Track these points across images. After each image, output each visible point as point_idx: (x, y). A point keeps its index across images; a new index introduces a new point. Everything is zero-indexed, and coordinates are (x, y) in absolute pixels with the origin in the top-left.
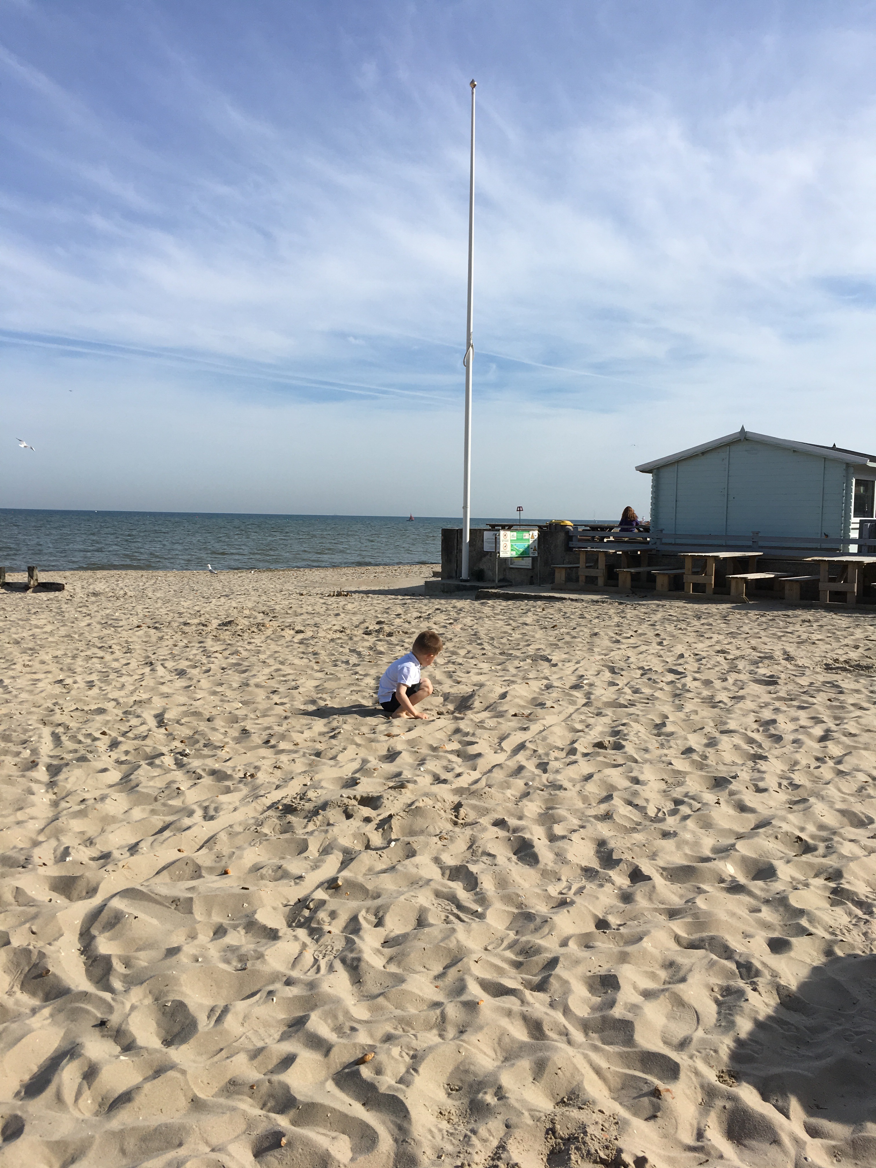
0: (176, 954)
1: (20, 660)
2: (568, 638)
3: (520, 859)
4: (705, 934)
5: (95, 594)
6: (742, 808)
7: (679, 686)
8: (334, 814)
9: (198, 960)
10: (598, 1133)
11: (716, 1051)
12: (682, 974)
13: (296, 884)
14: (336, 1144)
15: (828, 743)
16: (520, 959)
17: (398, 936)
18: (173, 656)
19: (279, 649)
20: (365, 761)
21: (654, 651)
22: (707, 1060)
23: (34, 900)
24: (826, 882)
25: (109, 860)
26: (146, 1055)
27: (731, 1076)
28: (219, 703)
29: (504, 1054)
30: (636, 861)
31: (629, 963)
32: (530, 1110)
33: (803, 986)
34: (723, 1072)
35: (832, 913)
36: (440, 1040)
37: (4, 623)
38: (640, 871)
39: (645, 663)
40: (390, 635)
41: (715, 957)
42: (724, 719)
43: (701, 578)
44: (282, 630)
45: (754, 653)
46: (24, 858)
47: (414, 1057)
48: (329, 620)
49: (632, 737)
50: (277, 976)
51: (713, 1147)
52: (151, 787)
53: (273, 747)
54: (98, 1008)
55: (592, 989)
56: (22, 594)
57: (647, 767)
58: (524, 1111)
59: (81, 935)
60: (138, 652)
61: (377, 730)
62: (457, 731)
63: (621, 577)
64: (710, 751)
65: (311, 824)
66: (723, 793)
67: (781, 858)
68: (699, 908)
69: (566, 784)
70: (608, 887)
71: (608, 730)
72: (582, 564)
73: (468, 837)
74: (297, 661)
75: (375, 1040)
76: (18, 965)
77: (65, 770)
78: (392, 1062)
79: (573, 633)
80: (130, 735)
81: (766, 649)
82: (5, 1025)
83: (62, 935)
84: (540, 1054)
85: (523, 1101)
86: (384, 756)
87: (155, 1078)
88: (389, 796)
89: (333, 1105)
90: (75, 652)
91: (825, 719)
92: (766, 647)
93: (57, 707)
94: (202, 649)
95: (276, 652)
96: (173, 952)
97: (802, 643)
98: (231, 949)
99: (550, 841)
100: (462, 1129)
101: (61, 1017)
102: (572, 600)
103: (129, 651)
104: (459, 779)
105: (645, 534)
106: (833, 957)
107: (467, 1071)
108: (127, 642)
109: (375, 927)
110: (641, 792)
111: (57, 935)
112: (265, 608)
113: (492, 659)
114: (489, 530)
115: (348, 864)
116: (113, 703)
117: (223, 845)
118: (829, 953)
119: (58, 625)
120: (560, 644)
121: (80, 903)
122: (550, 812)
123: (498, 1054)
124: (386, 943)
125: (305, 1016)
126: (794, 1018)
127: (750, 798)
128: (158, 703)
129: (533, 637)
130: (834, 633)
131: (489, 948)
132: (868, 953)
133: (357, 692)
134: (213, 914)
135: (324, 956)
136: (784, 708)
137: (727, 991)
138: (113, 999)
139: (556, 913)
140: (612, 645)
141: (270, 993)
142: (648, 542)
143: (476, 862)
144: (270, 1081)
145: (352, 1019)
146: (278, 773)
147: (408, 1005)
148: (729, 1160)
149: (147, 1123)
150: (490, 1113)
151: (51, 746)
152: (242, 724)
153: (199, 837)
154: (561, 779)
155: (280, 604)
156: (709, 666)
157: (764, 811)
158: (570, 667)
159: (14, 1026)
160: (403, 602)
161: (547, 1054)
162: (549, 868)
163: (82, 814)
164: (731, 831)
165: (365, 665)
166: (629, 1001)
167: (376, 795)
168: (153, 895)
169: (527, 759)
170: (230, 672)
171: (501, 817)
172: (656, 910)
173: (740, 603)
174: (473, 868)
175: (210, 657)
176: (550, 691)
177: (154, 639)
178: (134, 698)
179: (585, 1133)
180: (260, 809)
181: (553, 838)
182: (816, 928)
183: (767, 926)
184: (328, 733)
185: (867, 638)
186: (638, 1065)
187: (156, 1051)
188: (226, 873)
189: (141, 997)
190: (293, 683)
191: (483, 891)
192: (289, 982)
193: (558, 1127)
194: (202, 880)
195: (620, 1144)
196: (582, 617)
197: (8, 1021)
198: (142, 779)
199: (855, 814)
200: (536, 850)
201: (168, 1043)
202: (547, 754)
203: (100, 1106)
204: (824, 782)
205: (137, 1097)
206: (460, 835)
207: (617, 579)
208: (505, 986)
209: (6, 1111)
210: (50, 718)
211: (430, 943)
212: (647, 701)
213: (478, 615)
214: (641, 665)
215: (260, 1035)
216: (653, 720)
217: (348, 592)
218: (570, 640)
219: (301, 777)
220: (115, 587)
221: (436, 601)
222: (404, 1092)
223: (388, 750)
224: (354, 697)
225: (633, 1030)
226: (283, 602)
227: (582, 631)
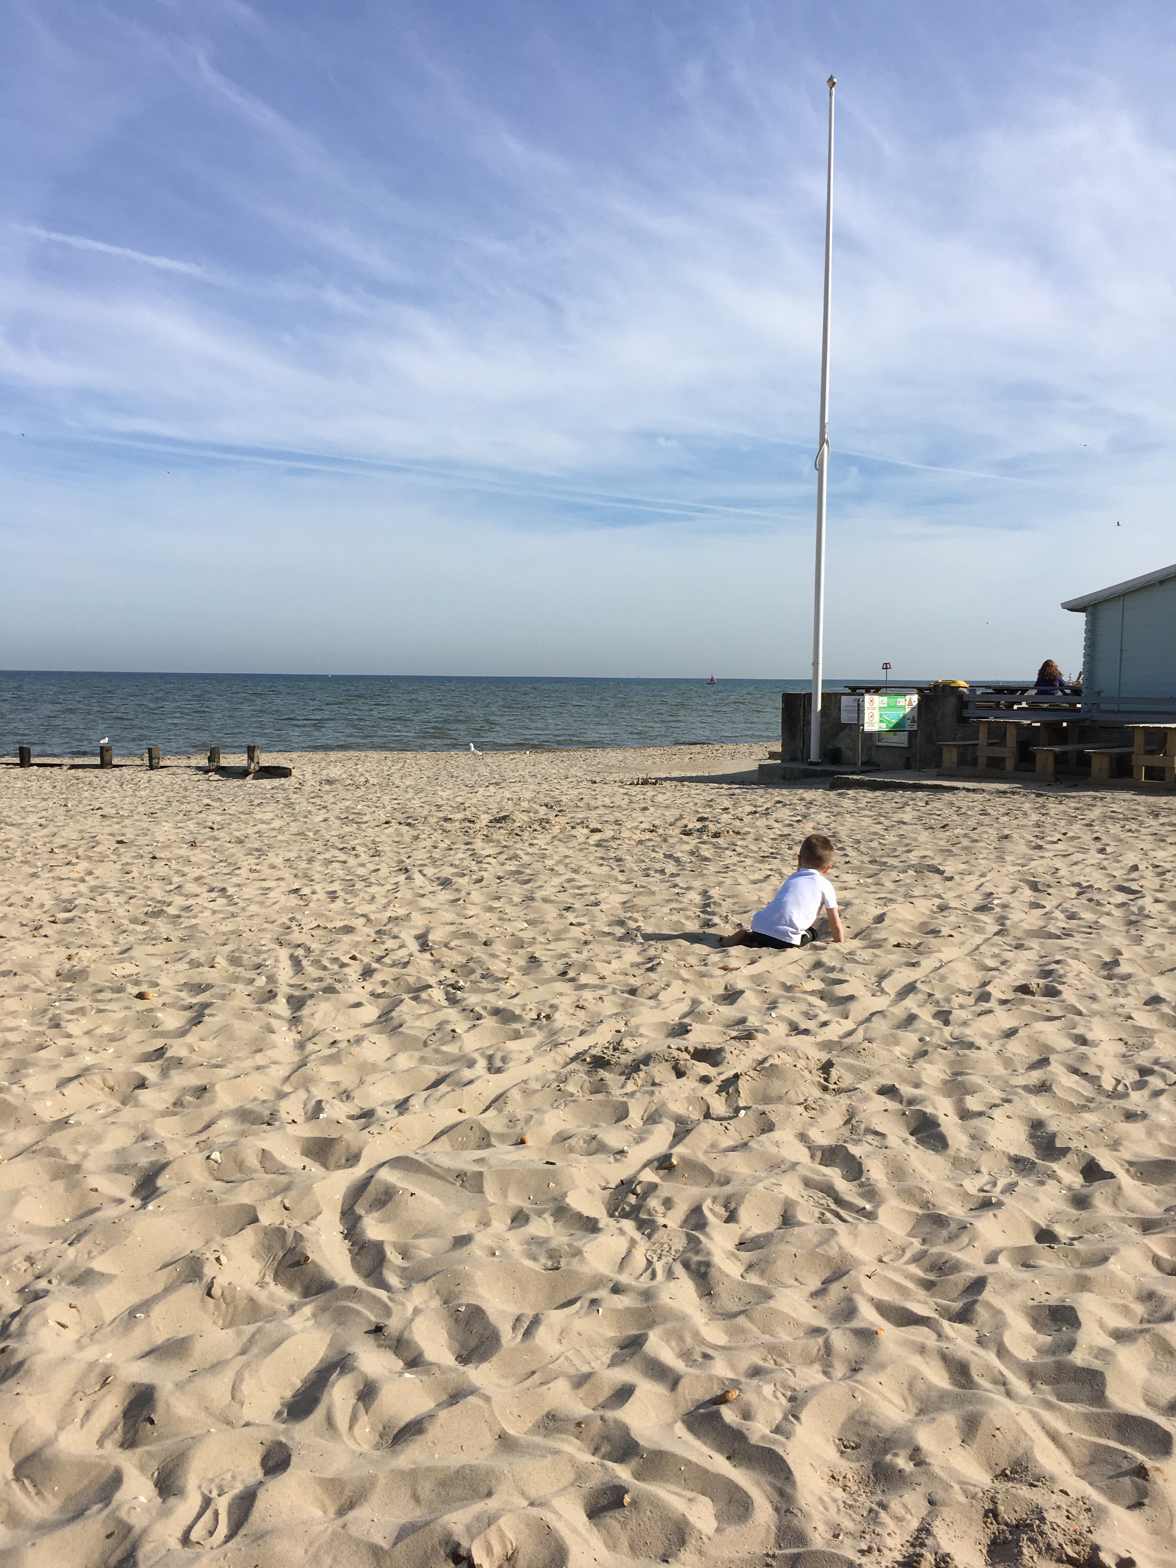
0: (466, 1244)
1: (245, 863)
2: (965, 842)
3: (920, 1141)
5: (329, 782)
7: (1135, 909)
8: (661, 1071)
9: (495, 1254)
10: (1061, 1521)
12: (1166, 1309)
13: (616, 1160)
14: (694, 1508)
16: (931, 1277)
17: (758, 1237)
18: (434, 861)
19: (569, 852)
20: (695, 1002)
21: (1095, 862)
23: (284, 1167)
25: (372, 1120)
26: (438, 1374)
28: (498, 923)
29: (918, 1404)
30: (1094, 1152)
31: (1092, 1292)
32: (962, 1483)
36: (826, 1379)
38: (1098, 1165)
39: (1082, 878)
40: (716, 835)
43: (1158, 760)
44: (573, 828)
46: (268, 1112)
47: (792, 1399)
48: (634, 815)
49: (1070, 979)
50: (601, 1280)
52: (418, 1027)
53: (572, 980)
54: (371, 1310)
55: (1036, 1323)
56: (241, 782)
57: (1096, 1021)
58: (953, 1484)
59: (343, 1214)
60: (389, 855)
61: (709, 961)
62: (818, 965)
63: (1039, 759)
65: (630, 1083)
69: (979, 1041)
70: (1052, 1185)
71: (1034, 968)
72: (982, 739)
73: (844, 1108)
74: (595, 869)
75: (737, 1374)
76: (269, 1248)
77: (309, 1002)
78: (764, 1403)
79: (973, 835)
80: (386, 960)
82: (259, 1324)
83: (320, 1213)
84: (969, 1408)
85: (949, 1470)
86: (720, 996)
87: (451, 1405)
88: (732, 1049)
89: (687, 1455)
90: (311, 854)
93: (294, 923)
94: (470, 853)
95: (566, 857)
96: (462, 1241)
98: (535, 1241)
99: (961, 1118)
100: (865, 1501)
101: (325, 1318)
102: (968, 790)
103: (377, 854)
104: (825, 1029)
107: (866, 1423)
108: (374, 842)
109: (726, 1222)
110: (1091, 1055)
111: (314, 1213)
112: (547, 800)
113: (860, 868)
114: (849, 694)
115: (684, 1138)
116: (362, 920)
117: (516, 1105)
119: (288, 820)
120: (955, 850)
121: (340, 1173)
122: (959, 1078)
123: (910, 1404)
124: (742, 1245)
125: (641, 1335)
128: (419, 921)
129: (915, 840)
131: (884, 1259)
133: (679, 910)
134: (509, 1196)
135: (660, 1258)
138: (390, 1299)
139: (978, 1217)
140: (1031, 852)
141: (594, 1302)
142: (1079, 709)
143: (857, 1142)
144: (602, 1418)
145: (703, 1342)
146: (581, 1014)
147: (778, 1329)
149: (445, 1463)
150: (905, 1482)
151: (291, 973)
152: (529, 949)
153: (484, 1094)
154: (971, 1033)
155: (567, 794)
158: (972, 882)
159: (269, 1326)
160: (731, 792)
161: (979, 1407)
162: (962, 1155)
163: (334, 1059)
165: (685, 876)
166: (1094, 1343)
167: (714, 1046)
168: (432, 1166)
169: (919, 1006)
170: (508, 882)
171: (890, 1083)
172: (1124, 1220)
174: (855, 1150)
175: (481, 862)
176: (945, 913)
177: (407, 839)
178: (388, 914)
179: (1042, 1519)
180: (561, 1060)
181: (965, 1115)
184: (643, 964)
186: (1113, 1432)
187: (450, 1369)
188: (523, 1142)
189: (427, 1298)
190: (592, 898)
191: (871, 1181)
192: (617, 1289)
193: (1001, 1508)
194: (491, 1150)
195: (1096, 1538)
196: (984, 813)
197: (261, 1320)
198: (405, 1017)
200: (943, 1129)
201: (464, 1359)
202: (948, 1000)
203: (381, 1437)
205: (430, 1428)
206: (834, 1104)
207: (1034, 761)
208: (912, 1313)
209: (266, 1435)
210: (287, 937)
211: (803, 1248)
212: (1089, 930)
213: (836, 810)
214: (1076, 880)
215: (584, 1357)
216: (1100, 957)
217: (657, 779)
218: (970, 844)
219: (613, 1020)
220: (354, 773)
221: (776, 792)
222: (784, 1446)
223: (726, 988)
224: (675, 918)
225: (1103, 1384)
226: (571, 792)
227: (986, 832)
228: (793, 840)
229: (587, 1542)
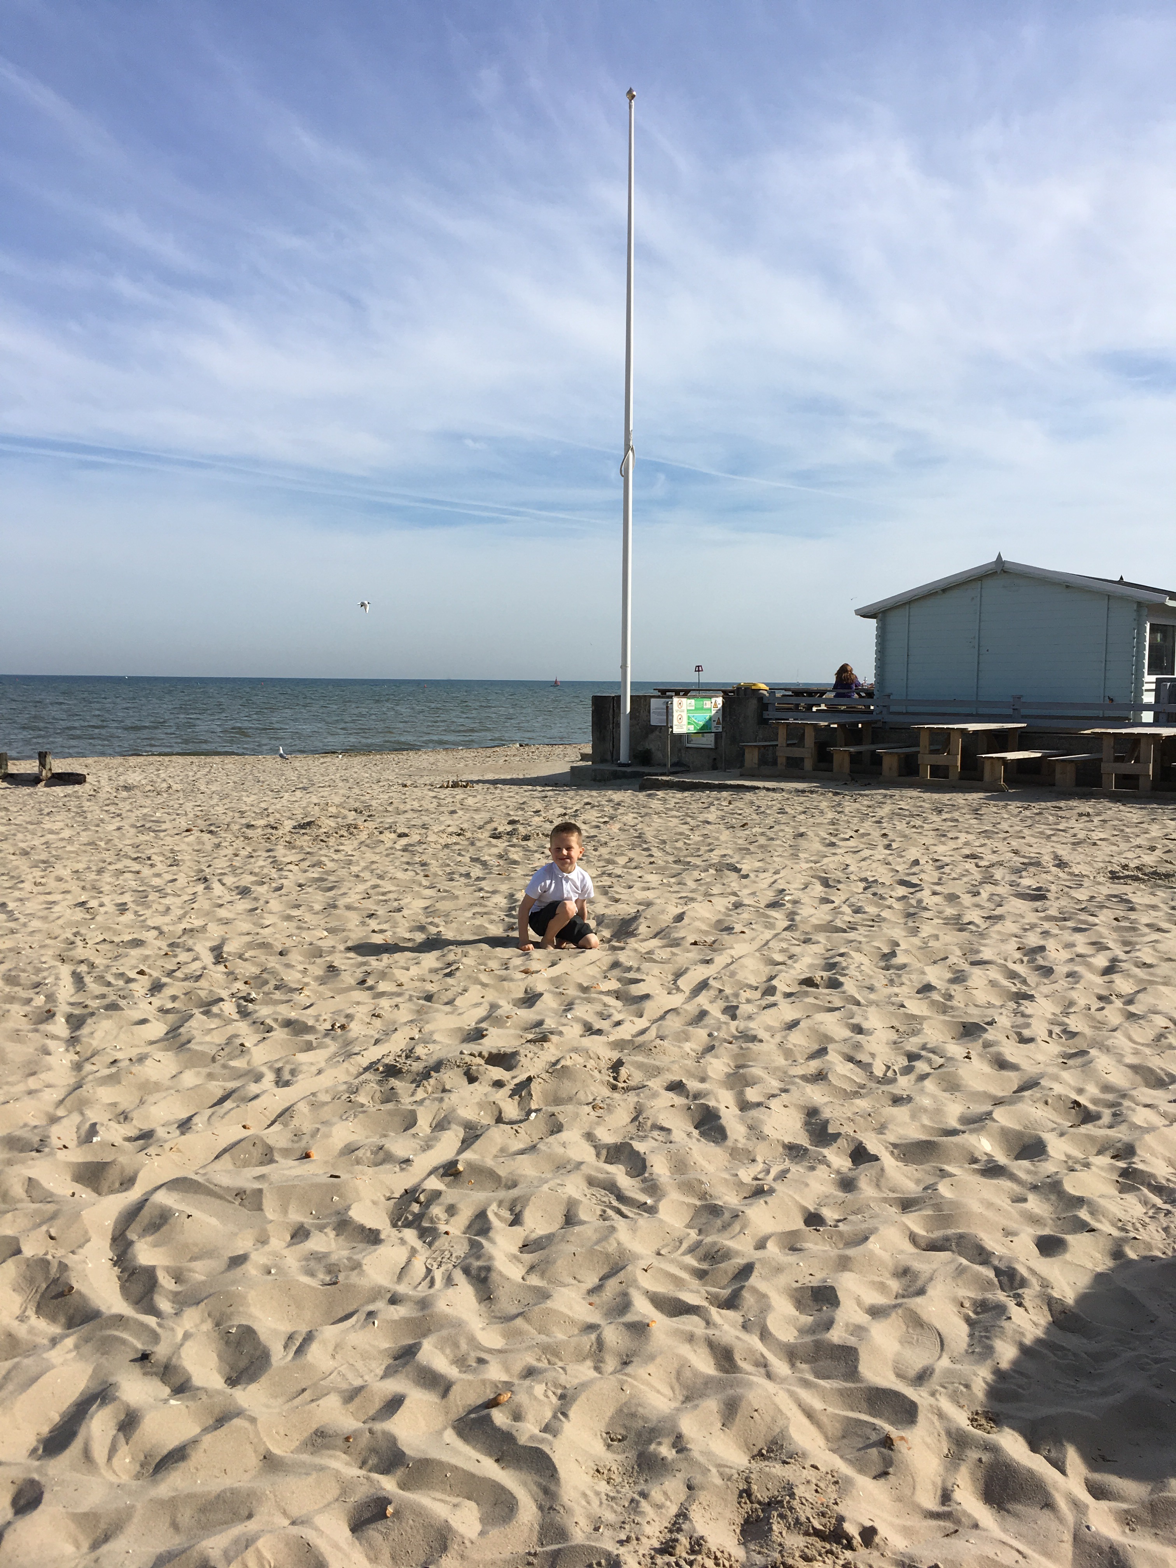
0: (242, 1263)
1: (30, 877)
2: (762, 841)
3: (702, 1134)
4: (950, 1232)
5: (127, 788)
6: (1002, 1064)
7: (913, 902)
8: (451, 1077)
9: (270, 1272)
10: (810, 1496)
11: (967, 1386)
12: (919, 1283)
13: (402, 1169)
14: (458, 1513)
15: (1114, 977)
16: (704, 1266)
17: (541, 1238)
18: (234, 869)
19: (376, 858)
20: (494, 1007)
21: (881, 857)
22: (955, 1398)
23: (52, 1195)
24: (1113, 1161)
25: (151, 1141)
26: (204, 1398)
27: (989, 1419)
28: (296, 932)
29: (685, 1393)
30: (860, 1137)
31: (851, 1270)
32: (719, 1466)
33: (1083, 1299)
34: (977, 1414)
35: (1121, 1202)
36: (596, 1375)
37: (8, 827)
38: (865, 1149)
39: (869, 873)
40: (526, 838)
41: (965, 1262)
42: (976, 947)
43: (942, 759)
44: (381, 833)
45: (1016, 858)
46: (38, 1139)
47: (562, 1397)
48: (442, 819)
49: (852, 971)
50: (380, 1292)
51: (965, 1512)
52: (207, 1043)
53: (370, 988)
54: (138, 1337)
55: (800, 1305)
56: (32, 789)
57: (872, 1010)
58: (711, 1468)
59: (114, 1240)
60: (188, 864)
61: (511, 965)
62: (616, 965)
63: (836, 759)
64: (957, 990)
65: (420, 1091)
66: (975, 1044)
67: (1053, 1130)
68: (942, 1197)
69: (762, 1034)
70: (822, 1169)
71: (820, 961)
72: (782, 740)
73: (632, 1106)
74: (400, 875)
75: (511, 1376)
76: (31, 1281)
77: (89, 1021)
78: (535, 1403)
79: (770, 833)
80: (178, 974)
81: (1032, 852)
82: (16, 1360)
83: (88, 1240)
84: (731, 1392)
85: (708, 1454)
86: (520, 999)
87: (216, 1429)
88: (527, 1052)
89: (454, 1461)
90: (102, 865)
91: (1111, 945)
92: (1031, 849)
93: (79, 938)
94: (271, 860)
95: (373, 862)
96: (238, 1261)
97: (1078, 843)
98: (316, 1257)
99: (741, 1110)
100: (628, 1492)
101: (87, 1349)
102: (768, 789)
103: (175, 863)
104: (619, 1028)
105: (868, 701)
106: (1122, 1261)
107: (633, 1415)
108: (172, 851)
109: (511, 1225)
110: (864, 1043)
111: (83, 1240)
112: (357, 805)
113: (664, 868)
114: (659, 697)
115: (473, 1143)
116: (155, 933)
117: (304, 1119)
118: (1117, 1254)
119: (79, 829)
120: (752, 848)
121: (112, 1197)
122: (741, 1071)
123: (677, 1392)
124: (525, 1247)
125: (415, 1344)
126: (1072, 1341)
127: (1011, 1051)
128: (215, 932)
129: (717, 839)
130: (1122, 831)
131: (662, 1252)
132: (1170, 1254)
133: (482, 914)
134: (289, 1212)
135: (440, 1265)
136: (1055, 931)
137: (982, 1306)
138: (159, 1325)
139: (751, 1205)
140: (825, 849)
141: (371, 1314)
142: (872, 712)
143: (643, 1138)
144: (371, 1431)
145: (479, 1347)
146: (377, 1023)
147: (554, 1329)
148: (985, 1530)
149: (206, 1489)
150: (666, 1470)
151: (72, 991)
152: (328, 959)
153: (269, 1109)
154: (755, 1027)
155: (378, 798)
156: (954, 875)
157: (1030, 1069)
158: (766, 879)
159: (27, 1362)
160: (543, 794)
161: (740, 1391)
162: (740, 1145)
163: (113, 1079)
164: (986, 1095)
165: (493, 879)
166: (851, 1321)
167: (509, 1050)
168: (211, 1186)
169: (711, 1002)
170: (310, 890)
171: (677, 1078)
172: (885, 1200)
173: (997, 792)
174: (640, 1147)
175: (281, 869)
176: (739, 911)
177: (208, 847)
178: (183, 926)
179: (792, 1495)
180: (354, 1071)
181: (744, 1106)
182: (1100, 1222)
183: (1034, 1220)
184: (442, 969)
185: (1166, 837)
186: (864, 1405)
187: (218, 1392)
188: (307, 1156)
189: (198, 1322)
190: (396, 904)
191: (654, 1177)
192: (394, 1300)
193: (755, 1487)
194: (274, 1165)
195: (841, 1509)
196: (782, 811)
197: (19, 1355)
198: (195, 1032)
199: (1151, 1071)
200: (723, 1121)
201: (232, 1382)
202: (736, 995)
203: (142, 1466)
204: (1110, 1028)
205: (193, 1454)
206: (621, 1103)
207: (832, 762)
208: (684, 1302)
209: (19, 1474)
210: (70, 953)
211: (582, 1246)
212: (871, 923)
213: (643, 811)
214: (863, 875)
215: (357, 1370)
216: (879, 948)
217: (467, 782)
218: (766, 843)
219: (407, 1028)
220: (155, 778)
221: (585, 793)
222: (551, 1444)
223: (526, 991)
224: (477, 922)
225: (857, 1360)
226: (381, 796)
227: (783, 830)
228: (598, 841)
229: (347, 1556)
